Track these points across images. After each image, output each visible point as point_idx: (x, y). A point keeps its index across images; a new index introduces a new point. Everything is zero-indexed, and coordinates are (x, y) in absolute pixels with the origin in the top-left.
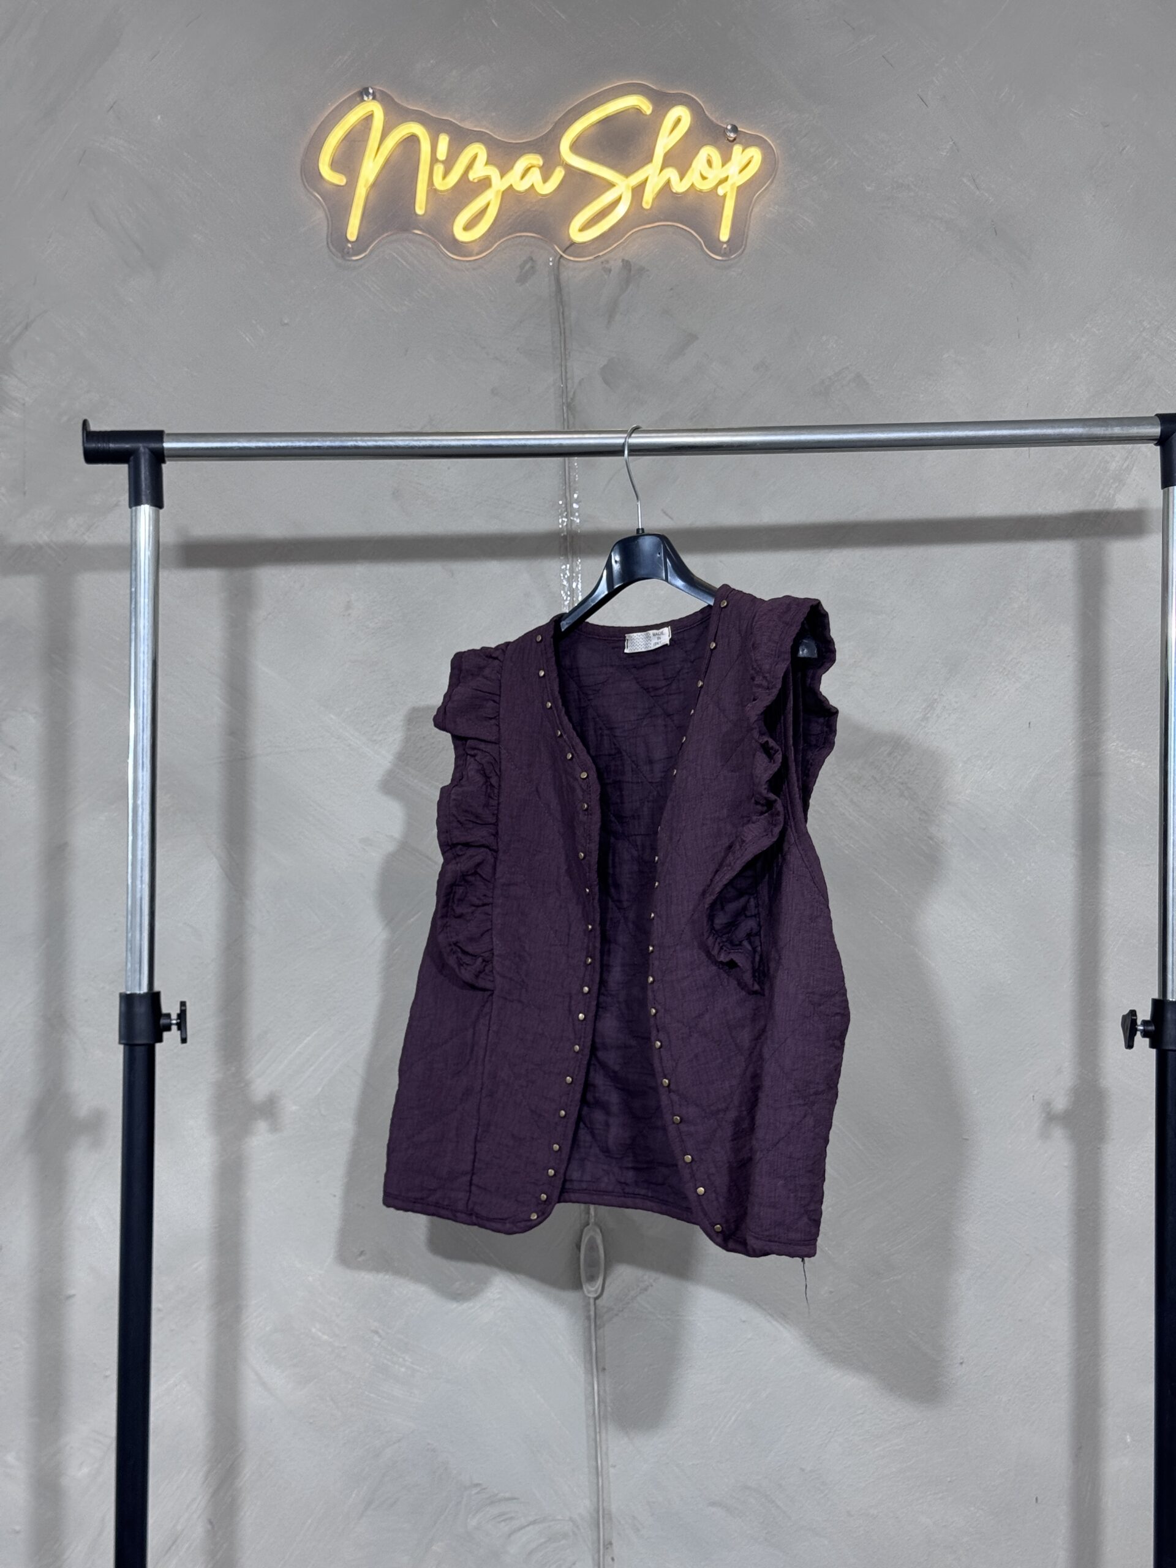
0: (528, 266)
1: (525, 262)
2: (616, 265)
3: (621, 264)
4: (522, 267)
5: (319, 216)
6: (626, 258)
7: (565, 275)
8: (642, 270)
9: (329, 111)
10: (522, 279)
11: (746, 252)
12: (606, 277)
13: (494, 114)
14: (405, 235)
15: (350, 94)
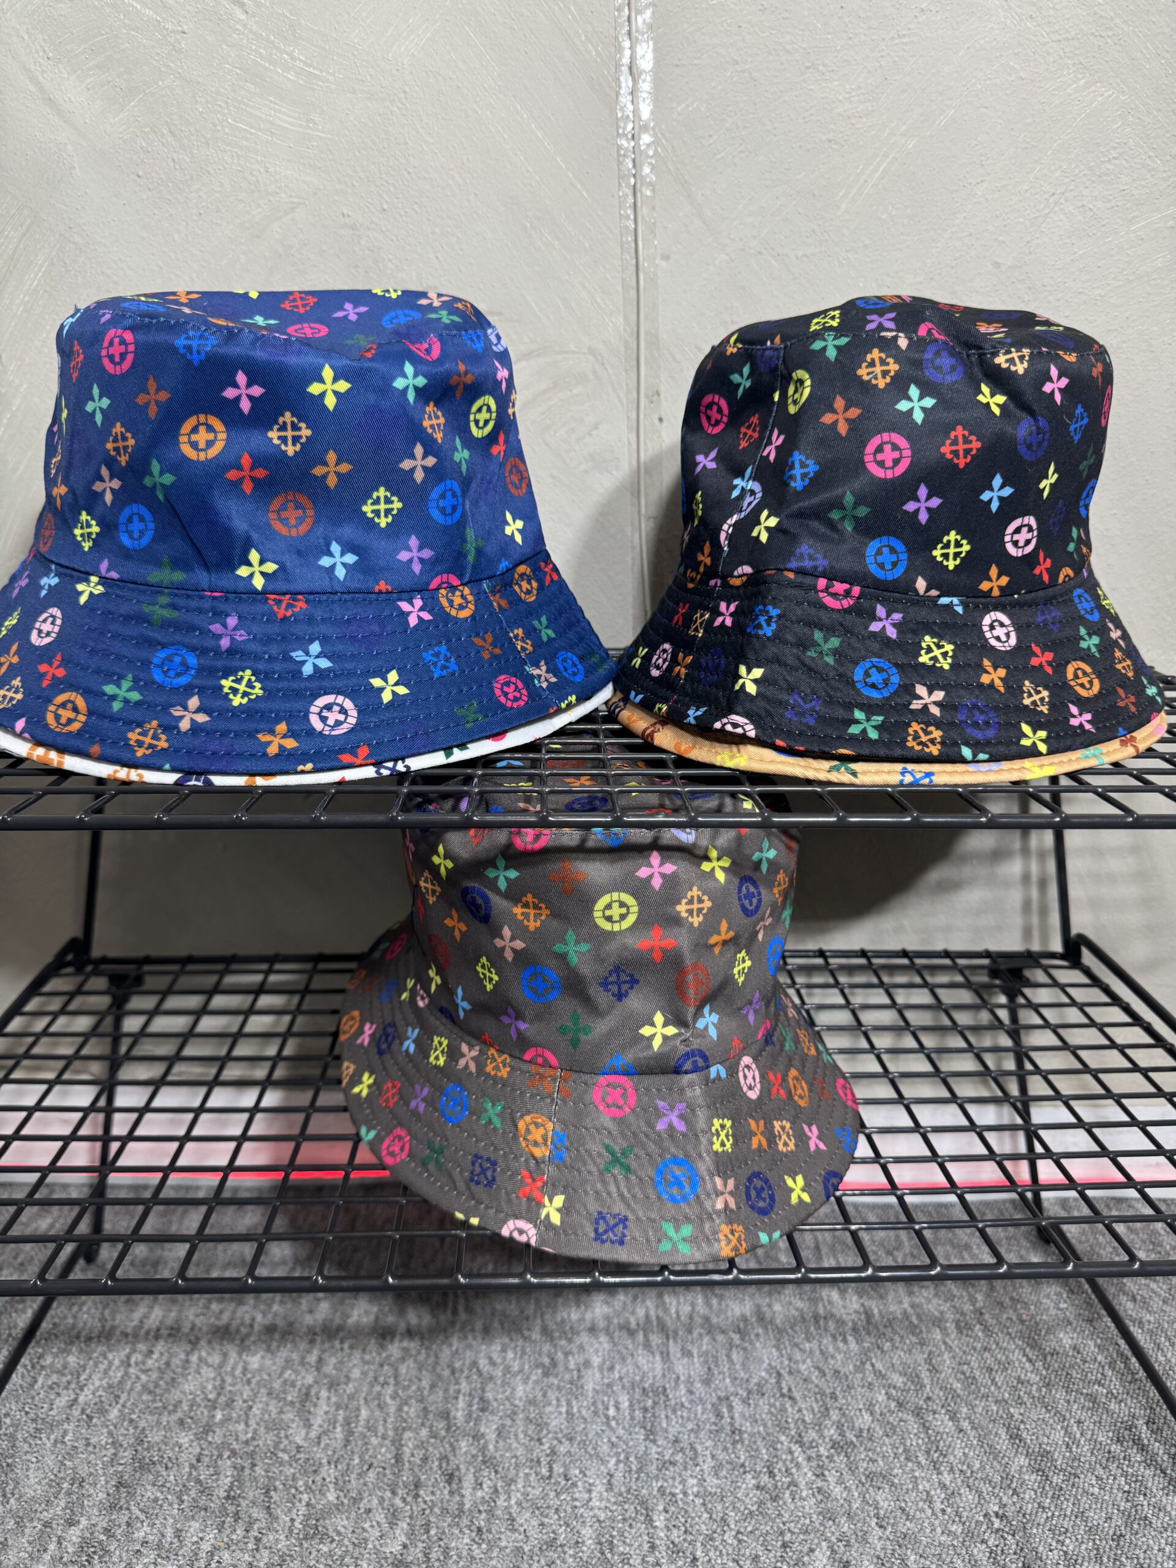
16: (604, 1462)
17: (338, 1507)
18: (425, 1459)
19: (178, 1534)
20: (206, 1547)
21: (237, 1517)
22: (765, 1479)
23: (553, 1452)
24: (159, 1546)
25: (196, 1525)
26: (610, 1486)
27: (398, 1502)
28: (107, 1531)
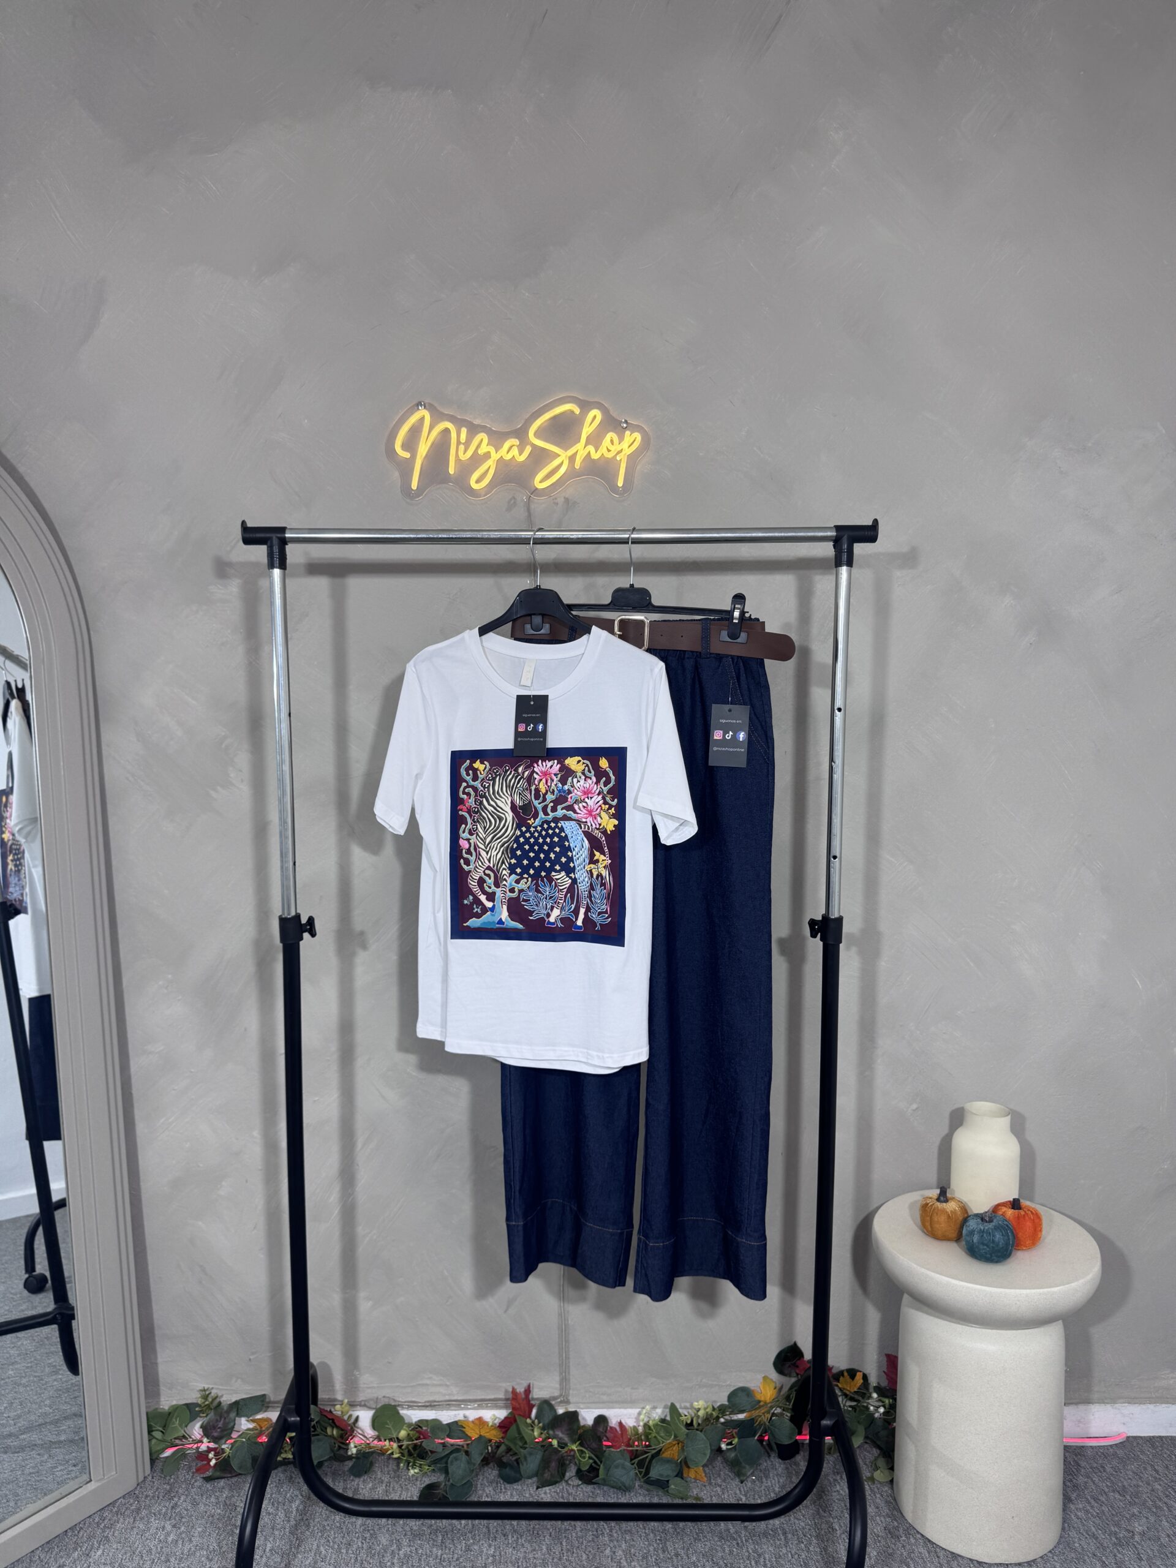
0: (512, 502)
1: (511, 500)
2: (561, 500)
3: (563, 500)
4: (509, 502)
5: (397, 474)
6: (567, 496)
7: (532, 506)
8: (575, 503)
9: (400, 415)
10: (509, 509)
11: (632, 492)
12: (555, 507)
13: (492, 415)
14: (444, 485)
15: (412, 405)
16: (549, 1530)
17: (474, 1543)
18: (497, 1531)
19: (430, 1551)
20: (439, 1554)
21: (446, 1547)
22: (595, 1533)
23: (534, 1528)
24: (426, 1554)
25: (435, 1549)
26: (550, 1536)
27: (490, 1542)
28: (410, 1551)
